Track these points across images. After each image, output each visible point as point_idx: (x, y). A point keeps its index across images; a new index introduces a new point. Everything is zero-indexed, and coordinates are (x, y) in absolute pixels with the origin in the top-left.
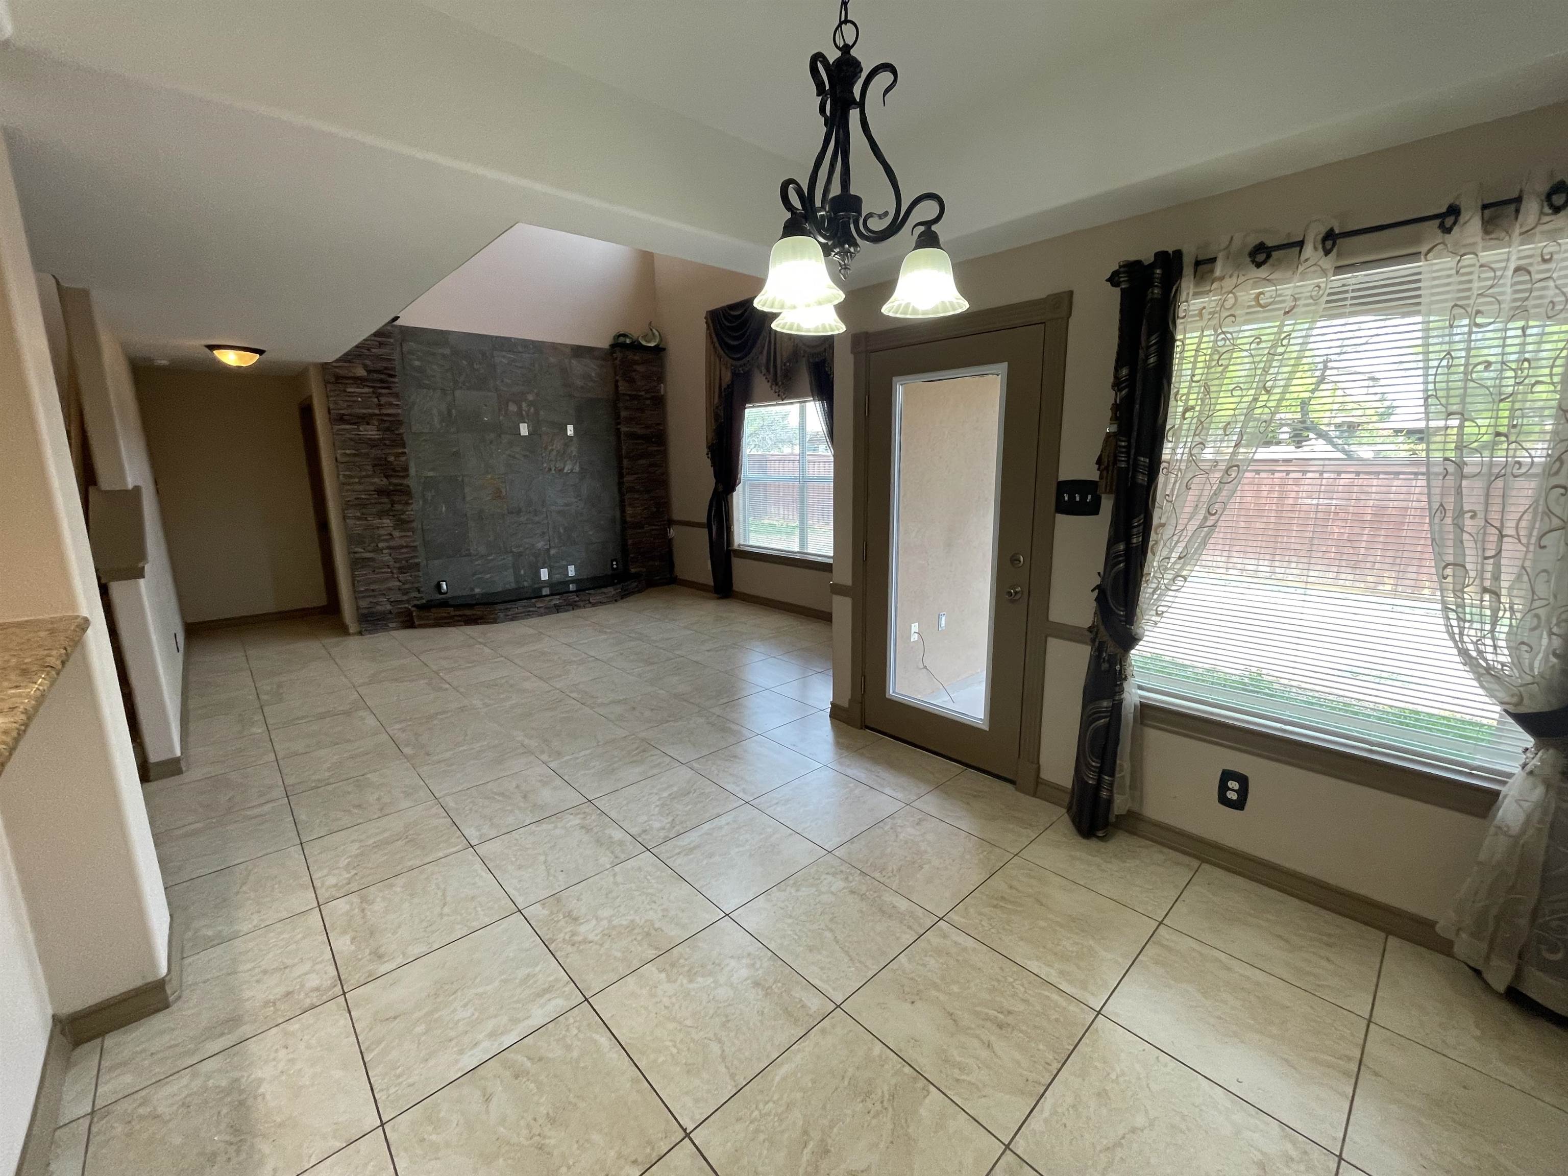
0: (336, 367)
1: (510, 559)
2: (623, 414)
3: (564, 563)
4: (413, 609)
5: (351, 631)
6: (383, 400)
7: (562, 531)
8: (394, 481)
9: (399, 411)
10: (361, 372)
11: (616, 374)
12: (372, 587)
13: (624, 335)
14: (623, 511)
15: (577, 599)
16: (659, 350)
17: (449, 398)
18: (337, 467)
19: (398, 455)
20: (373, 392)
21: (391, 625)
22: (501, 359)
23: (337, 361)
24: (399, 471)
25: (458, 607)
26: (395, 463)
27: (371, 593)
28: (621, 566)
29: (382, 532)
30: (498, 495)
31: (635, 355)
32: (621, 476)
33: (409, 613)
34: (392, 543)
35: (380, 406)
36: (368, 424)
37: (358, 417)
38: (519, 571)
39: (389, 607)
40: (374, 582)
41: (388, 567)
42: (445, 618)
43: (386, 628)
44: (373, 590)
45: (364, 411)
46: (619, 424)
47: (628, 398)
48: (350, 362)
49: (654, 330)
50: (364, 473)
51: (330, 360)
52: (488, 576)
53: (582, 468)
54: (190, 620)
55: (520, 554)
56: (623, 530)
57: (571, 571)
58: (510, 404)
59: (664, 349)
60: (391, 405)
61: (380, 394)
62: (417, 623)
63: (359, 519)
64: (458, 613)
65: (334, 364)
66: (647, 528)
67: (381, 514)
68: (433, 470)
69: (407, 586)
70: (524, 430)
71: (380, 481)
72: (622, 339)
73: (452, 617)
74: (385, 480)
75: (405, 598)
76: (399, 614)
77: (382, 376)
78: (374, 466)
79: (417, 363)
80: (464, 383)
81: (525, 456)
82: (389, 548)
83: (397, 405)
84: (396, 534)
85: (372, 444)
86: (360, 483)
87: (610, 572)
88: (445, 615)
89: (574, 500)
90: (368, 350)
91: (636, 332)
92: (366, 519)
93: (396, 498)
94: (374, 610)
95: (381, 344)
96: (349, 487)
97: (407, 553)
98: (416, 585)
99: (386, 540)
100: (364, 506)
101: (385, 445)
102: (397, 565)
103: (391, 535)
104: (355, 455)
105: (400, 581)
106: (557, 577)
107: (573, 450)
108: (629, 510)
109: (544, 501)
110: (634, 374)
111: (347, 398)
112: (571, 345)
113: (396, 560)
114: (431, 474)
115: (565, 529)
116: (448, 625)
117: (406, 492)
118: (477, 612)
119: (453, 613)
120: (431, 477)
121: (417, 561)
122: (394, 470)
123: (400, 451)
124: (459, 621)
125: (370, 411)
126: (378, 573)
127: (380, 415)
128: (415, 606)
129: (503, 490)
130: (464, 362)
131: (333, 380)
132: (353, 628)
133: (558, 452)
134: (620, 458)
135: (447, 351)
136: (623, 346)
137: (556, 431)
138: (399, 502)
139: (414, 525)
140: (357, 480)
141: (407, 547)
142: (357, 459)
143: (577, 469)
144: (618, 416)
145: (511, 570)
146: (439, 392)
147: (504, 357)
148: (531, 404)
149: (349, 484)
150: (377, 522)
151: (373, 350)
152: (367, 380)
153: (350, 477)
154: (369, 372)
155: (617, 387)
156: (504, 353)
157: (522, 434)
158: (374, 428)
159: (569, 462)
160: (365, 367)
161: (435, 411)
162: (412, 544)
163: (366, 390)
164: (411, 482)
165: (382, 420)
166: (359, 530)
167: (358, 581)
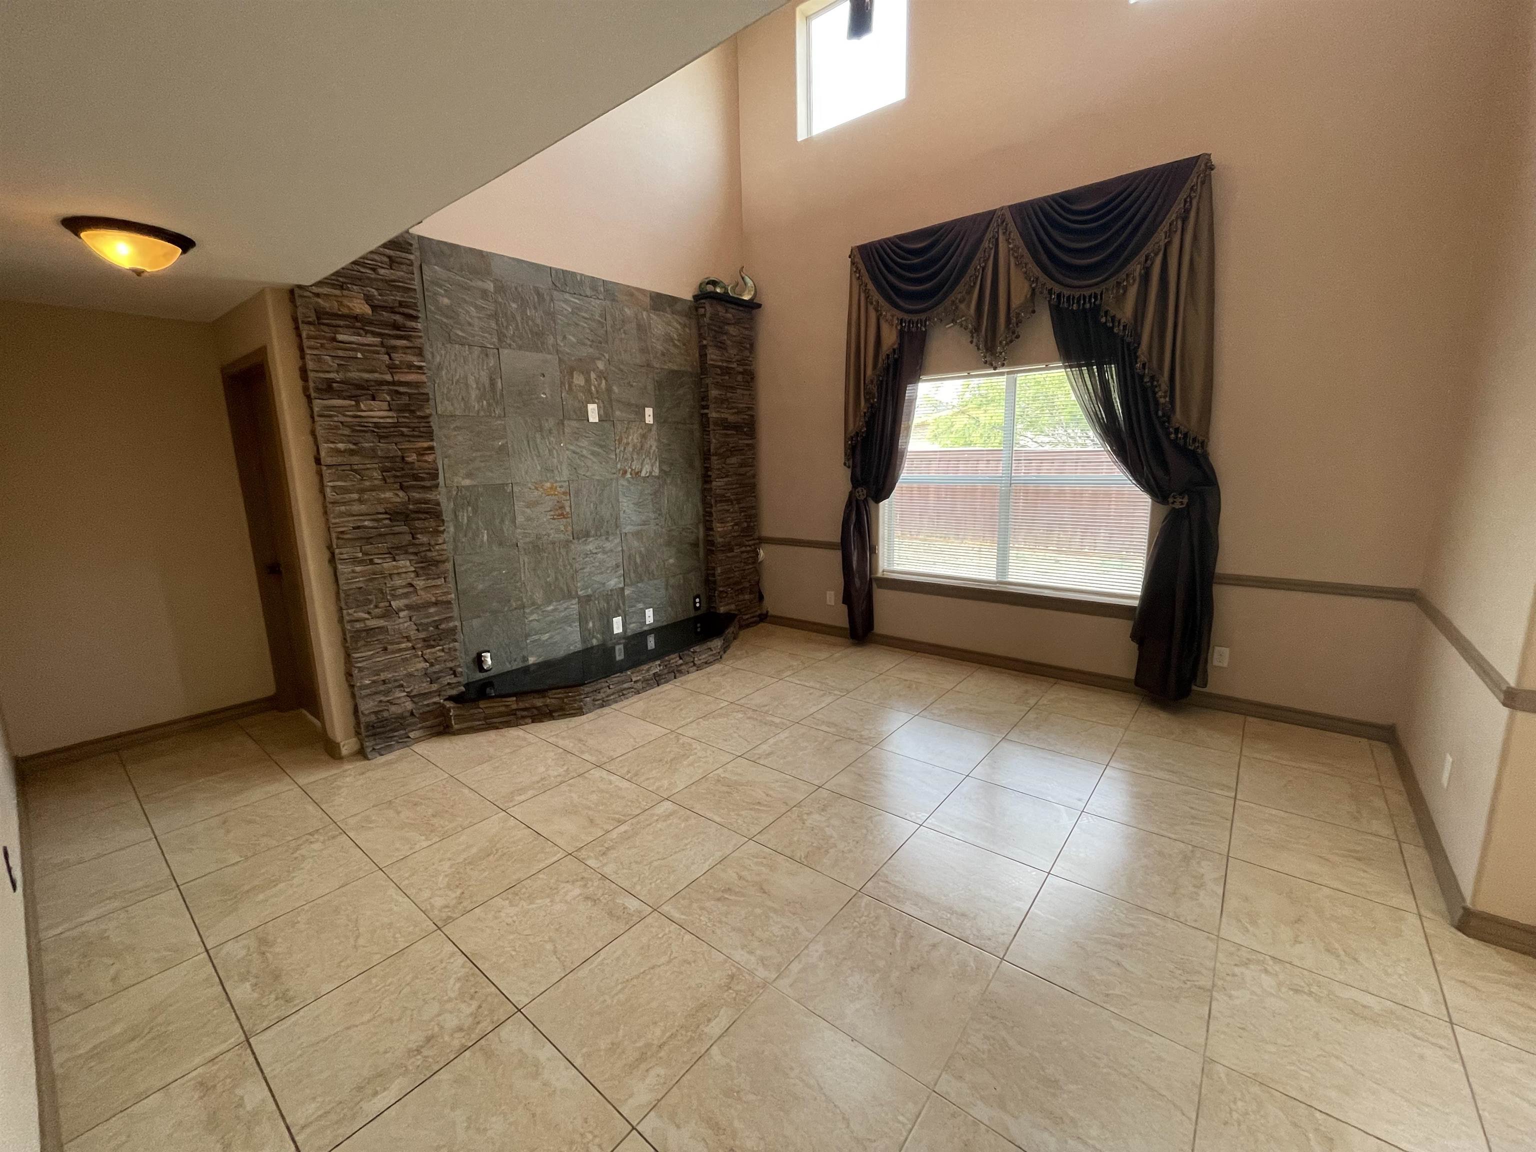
0: (318, 295)
1: (574, 606)
2: (714, 393)
3: (641, 606)
4: (449, 704)
5: (344, 751)
6: (398, 357)
7: (638, 560)
8: (416, 495)
9: (423, 378)
10: (361, 307)
11: (701, 336)
12: (383, 676)
13: (714, 283)
14: (709, 529)
15: (681, 662)
16: (753, 306)
17: (492, 362)
18: (320, 475)
19: (421, 453)
20: (382, 344)
21: (412, 735)
22: (564, 303)
23: (319, 284)
24: (423, 479)
25: (519, 695)
26: (417, 464)
27: (382, 688)
28: (704, 605)
29: (398, 582)
30: (560, 512)
31: (727, 312)
32: (706, 479)
33: (442, 712)
34: (414, 599)
35: (392, 368)
36: (374, 399)
37: (359, 387)
38: (587, 623)
39: (409, 705)
40: (387, 668)
41: (408, 639)
42: (501, 715)
43: (405, 742)
44: (384, 682)
45: (366, 376)
46: (706, 407)
47: (719, 371)
48: (342, 287)
49: (748, 280)
50: (367, 483)
51: (308, 280)
52: (546, 636)
53: (661, 470)
54: (22, 753)
55: (588, 598)
56: (709, 552)
57: (649, 616)
58: (575, 374)
59: (759, 306)
60: (410, 366)
61: (394, 348)
62: (456, 727)
63: (361, 562)
64: (522, 705)
65: (315, 290)
66: (737, 550)
67: (393, 553)
68: (469, 475)
69: (437, 667)
70: (593, 413)
71: (393, 496)
72: (710, 288)
73: (513, 713)
74: (401, 494)
75: (435, 687)
76: (424, 717)
77: (398, 317)
78: (384, 470)
79: (446, 301)
80: (512, 338)
81: (593, 453)
82: (408, 607)
83: (420, 368)
84: (420, 583)
85: (381, 432)
86: (360, 501)
87: (692, 614)
88: (503, 709)
89: (652, 516)
90: (374, 270)
91: (726, 277)
92: (371, 562)
93: (418, 524)
94: (385, 714)
95: (392, 262)
96: (343, 508)
97: (436, 614)
98: (450, 665)
99: (406, 595)
100: (368, 540)
101: (403, 435)
102: (422, 635)
103: (411, 585)
104: (352, 452)
105: (426, 661)
106: (633, 627)
107: (652, 444)
108: (718, 527)
109: (617, 518)
110: (725, 337)
111: (341, 353)
112: (651, 293)
113: (419, 628)
114: (467, 482)
115: (642, 557)
116: (508, 725)
117: (435, 514)
118: (551, 700)
119: (514, 707)
120: (467, 488)
121: (451, 624)
122: (416, 478)
123: (426, 445)
124: (523, 717)
125: (376, 375)
126: (393, 652)
127: (393, 383)
128: (450, 698)
129: (567, 504)
130: (514, 305)
131: (313, 318)
132: (347, 745)
133: (634, 447)
134: (706, 456)
135: (490, 286)
136: (713, 296)
137: (632, 416)
138: (424, 531)
139: (442, 567)
140: (355, 496)
141: (436, 604)
142: (356, 459)
143: (656, 472)
144: (704, 398)
145: (577, 624)
146: (477, 351)
147: (566, 301)
148: (601, 375)
149: (344, 504)
150: (388, 565)
151: (382, 271)
152: (371, 323)
153: (345, 490)
154: (374, 308)
155: (703, 356)
156: (567, 296)
157: (591, 420)
158: (385, 405)
159: (647, 460)
160: (368, 299)
161: (471, 381)
162: (444, 598)
163: (370, 339)
164: (441, 496)
165: (397, 392)
166: (360, 581)
167: (361, 669)
